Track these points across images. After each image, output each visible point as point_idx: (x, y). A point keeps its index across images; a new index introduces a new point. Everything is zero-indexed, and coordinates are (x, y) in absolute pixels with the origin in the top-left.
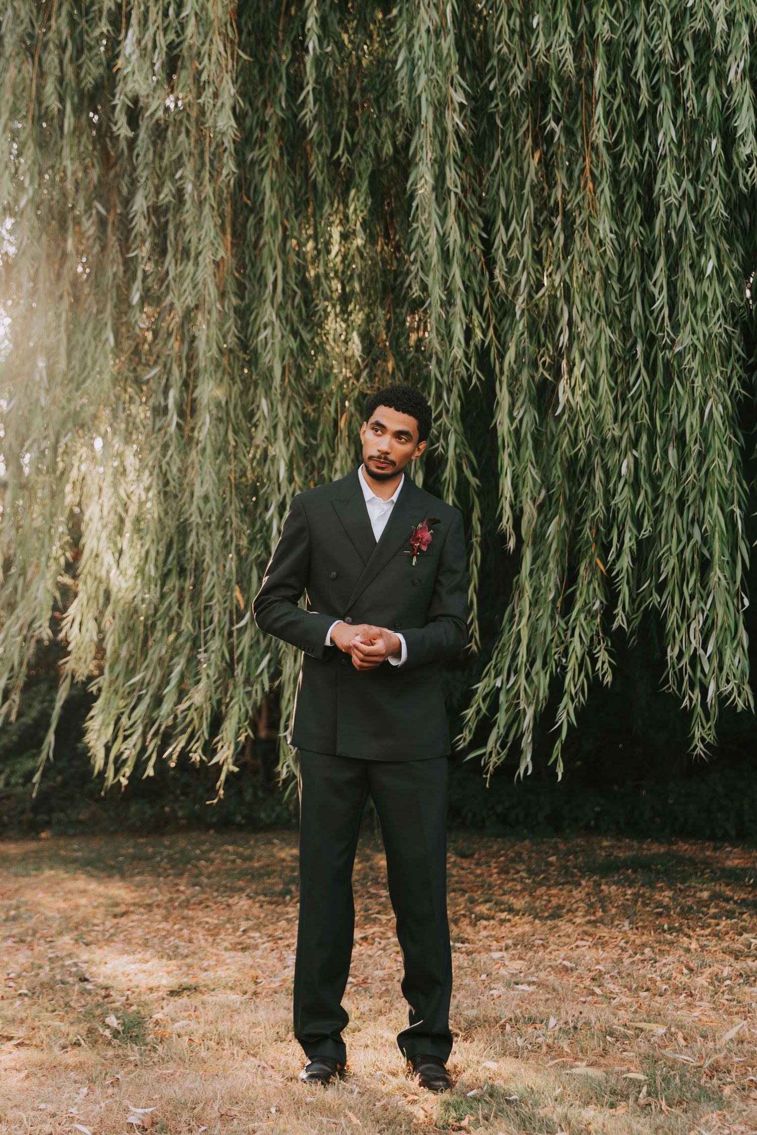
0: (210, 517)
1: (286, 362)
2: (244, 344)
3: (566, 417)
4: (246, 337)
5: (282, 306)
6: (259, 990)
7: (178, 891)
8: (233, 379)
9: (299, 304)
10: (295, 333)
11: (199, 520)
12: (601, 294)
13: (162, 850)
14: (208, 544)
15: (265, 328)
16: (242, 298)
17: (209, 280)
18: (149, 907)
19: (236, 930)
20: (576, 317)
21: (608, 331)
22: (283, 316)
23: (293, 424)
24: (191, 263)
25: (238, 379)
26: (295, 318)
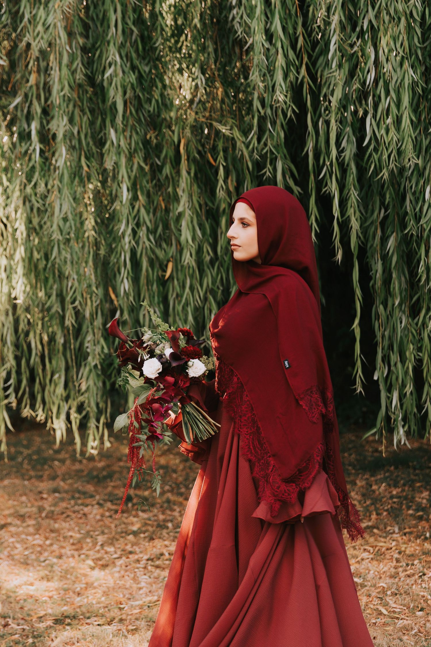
0: (69, 234)
1: (128, 95)
2: (91, 80)
3: (372, 147)
4: (92, 73)
5: (122, 45)
6: (124, 617)
7: (42, 498)
8: (82, 110)
9: (136, 41)
10: (133, 68)
11: (61, 238)
12: (405, 38)
13: (22, 449)
14: (69, 256)
15: (110, 67)
16: (87, 37)
17: (59, 24)
18: (22, 517)
19: (95, 544)
20: (382, 58)
21: (411, 72)
22: (123, 54)
23: (135, 150)
24: (42, 8)
25: (87, 111)
26: (134, 55)
